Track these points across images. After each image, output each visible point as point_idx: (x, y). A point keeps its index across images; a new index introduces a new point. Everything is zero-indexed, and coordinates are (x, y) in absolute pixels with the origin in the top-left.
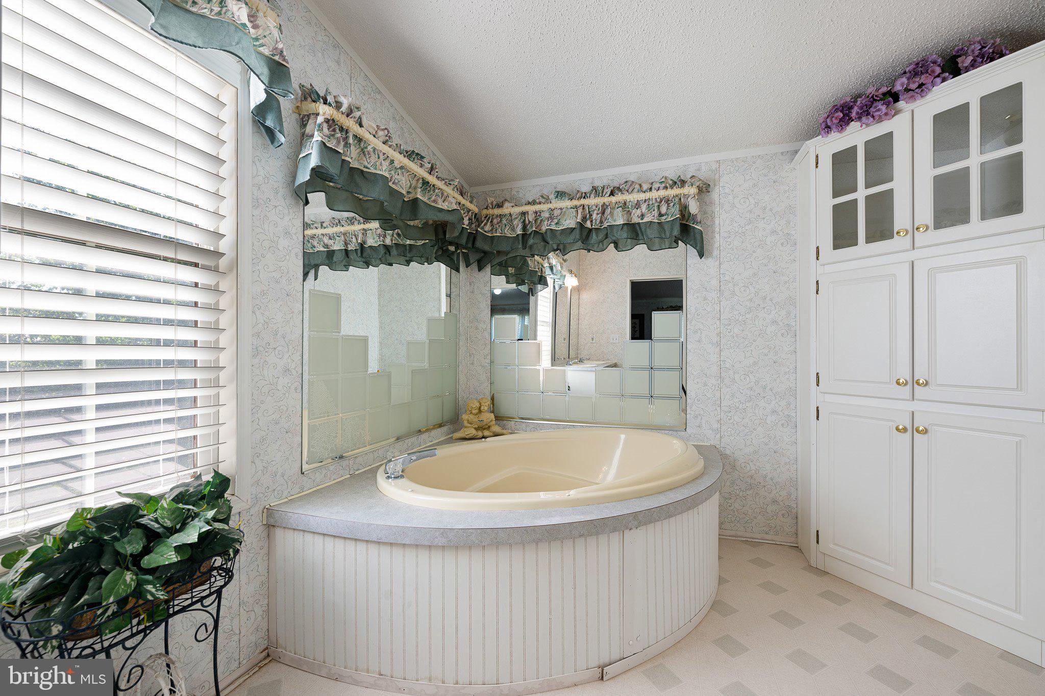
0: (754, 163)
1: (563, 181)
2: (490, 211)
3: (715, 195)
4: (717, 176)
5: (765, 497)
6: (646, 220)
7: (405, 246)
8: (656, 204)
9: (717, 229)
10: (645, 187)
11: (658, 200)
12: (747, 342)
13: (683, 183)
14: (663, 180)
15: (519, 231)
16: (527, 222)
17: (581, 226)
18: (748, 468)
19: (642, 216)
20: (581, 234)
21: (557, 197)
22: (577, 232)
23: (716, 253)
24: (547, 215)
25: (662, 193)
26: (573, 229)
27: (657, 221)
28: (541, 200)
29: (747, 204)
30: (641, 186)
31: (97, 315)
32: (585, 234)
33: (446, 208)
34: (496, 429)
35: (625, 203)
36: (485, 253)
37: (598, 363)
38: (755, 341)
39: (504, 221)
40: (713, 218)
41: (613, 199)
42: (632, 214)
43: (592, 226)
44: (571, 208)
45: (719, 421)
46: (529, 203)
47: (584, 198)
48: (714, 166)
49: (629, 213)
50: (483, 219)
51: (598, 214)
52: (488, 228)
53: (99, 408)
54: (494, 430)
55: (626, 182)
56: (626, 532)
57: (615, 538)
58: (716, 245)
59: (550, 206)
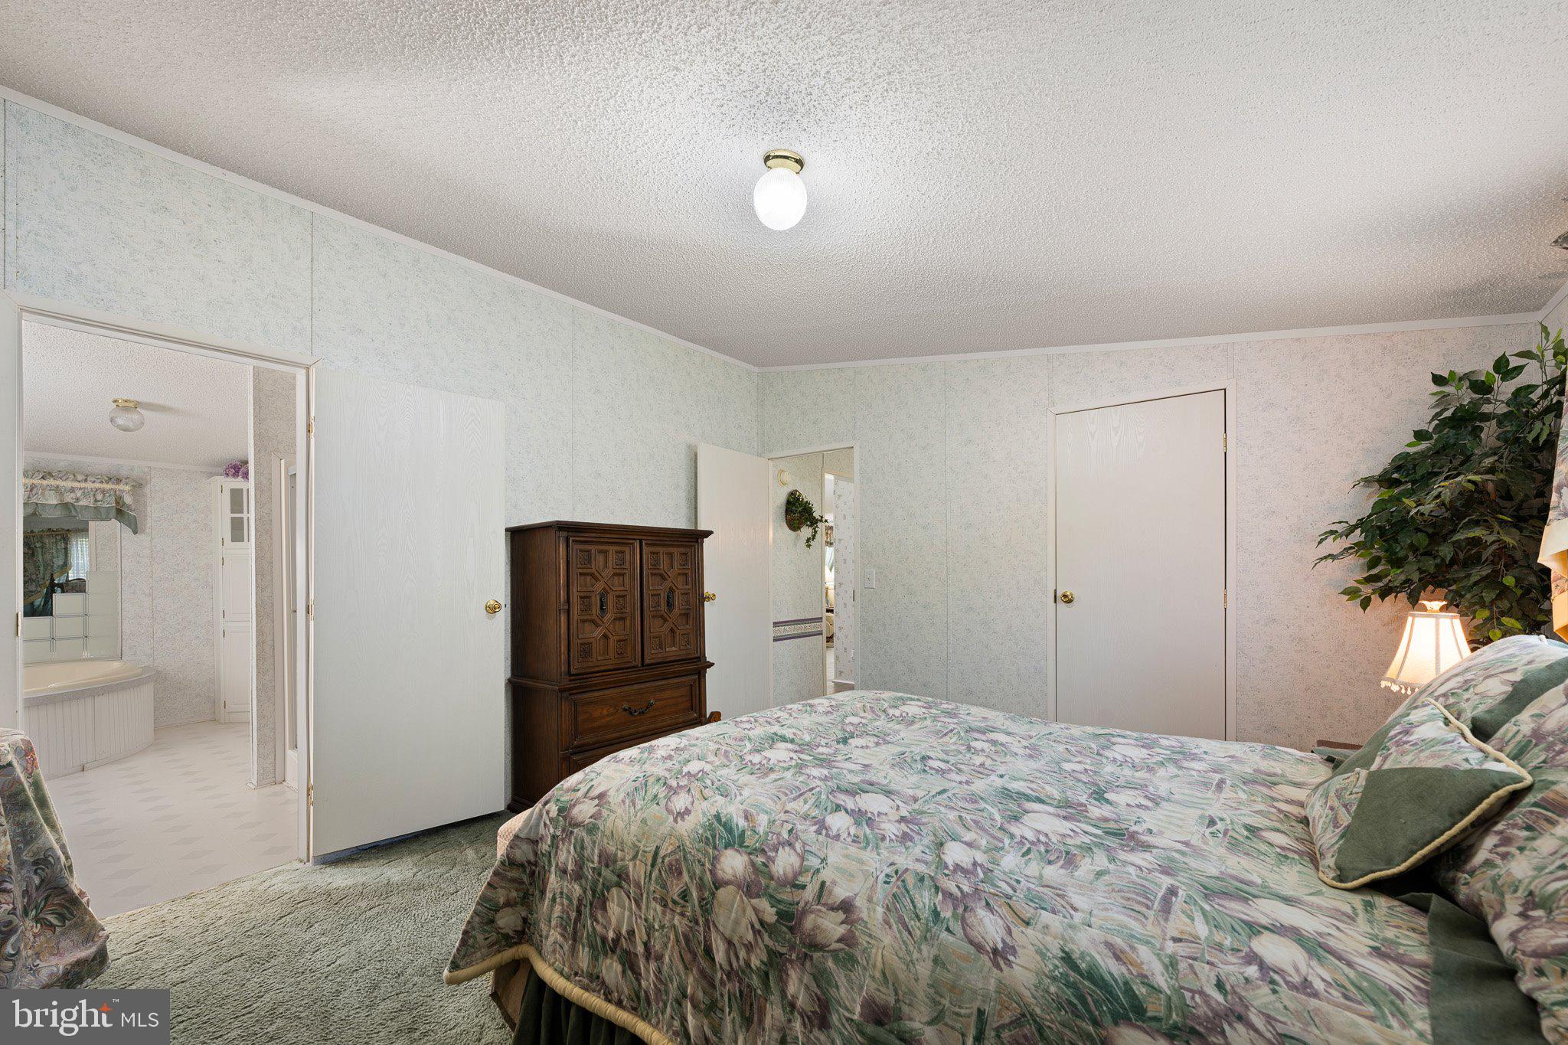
0: (179, 474)
3: (147, 490)
4: (150, 477)
8: (92, 493)
9: (149, 515)
10: (80, 477)
11: (94, 490)
13: (118, 480)
14: (98, 476)
19: (77, 499)
23: (147, 531)
25: (98, 485)
27: (92, 504)
30: (75, 476)
40: (145, 506)
42: (66, 496)
48: (147, 470)
49: (62, 494)
55: (59, 471)
56: (96, 697)
57: (89, 699)
58: (149, 525)
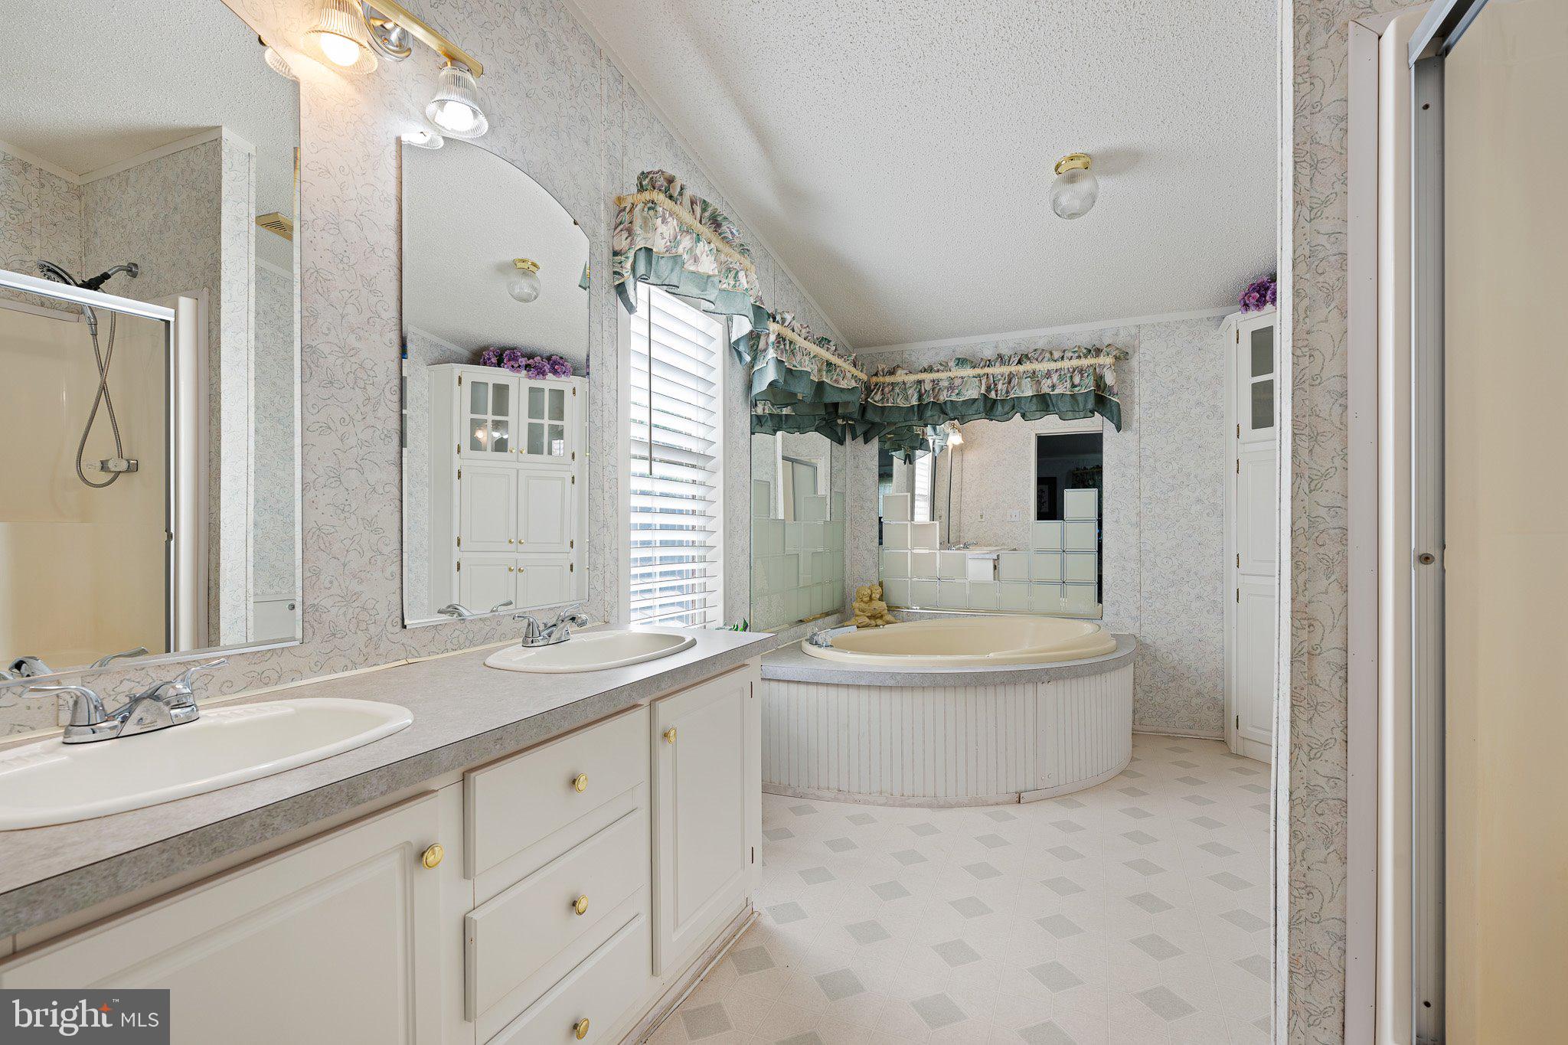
0: (1178, 328)
1: (964, 345)
2: (881, 379)
3: (1133, 363)
4: (1137, 342)
5: (1189, 690)
6: (1057, 391)
7: (780, 416)
8: (1069, 375)
9: (1137, 400)
10: (1057, 355)
11: (1071, 370)
12: (1169, 523)
13: (1098, 351)
14: (1076, 349)
15: (914, 402)
16: (923, 391)
17: (985, 397)
18: (1171, 658)
19: (1053, 387)
20: (985, 406)
21: (957, 365)
22: (981, 404)
23: (1135, 425)
24: (946, 384)
25: (1075, 363)
26: (975, 400)
27: (1069, 393)
28: (940, 367)
29: (1170, 372)
30: (1051, 354)
31: (661, 509)
32: (989, 405)
33: (845, 386)
34: (889, 617)
35: (1034, 372)
36: (873, 424)
37: (991, 548)
38: (1178, 521)
39: (897, 390)
40: (1132, 388)
41: (1021, 368)
42: (1042, 383)
43: (997, 395)
44: (974, 377)
45: (1139, 608)
46: (925, 370)
47: (988, 366)
48: (1134, 331)
49: (1039, 382)
50: (872, 387)
51: (1003, 384)
52: (878, 397)
53: (662, 574)
54: (888, 619)
55: (1035, 350)
56: (1039, 684)
57: (1030, 688)
58: (1136, 417)
59: (951, 374)
